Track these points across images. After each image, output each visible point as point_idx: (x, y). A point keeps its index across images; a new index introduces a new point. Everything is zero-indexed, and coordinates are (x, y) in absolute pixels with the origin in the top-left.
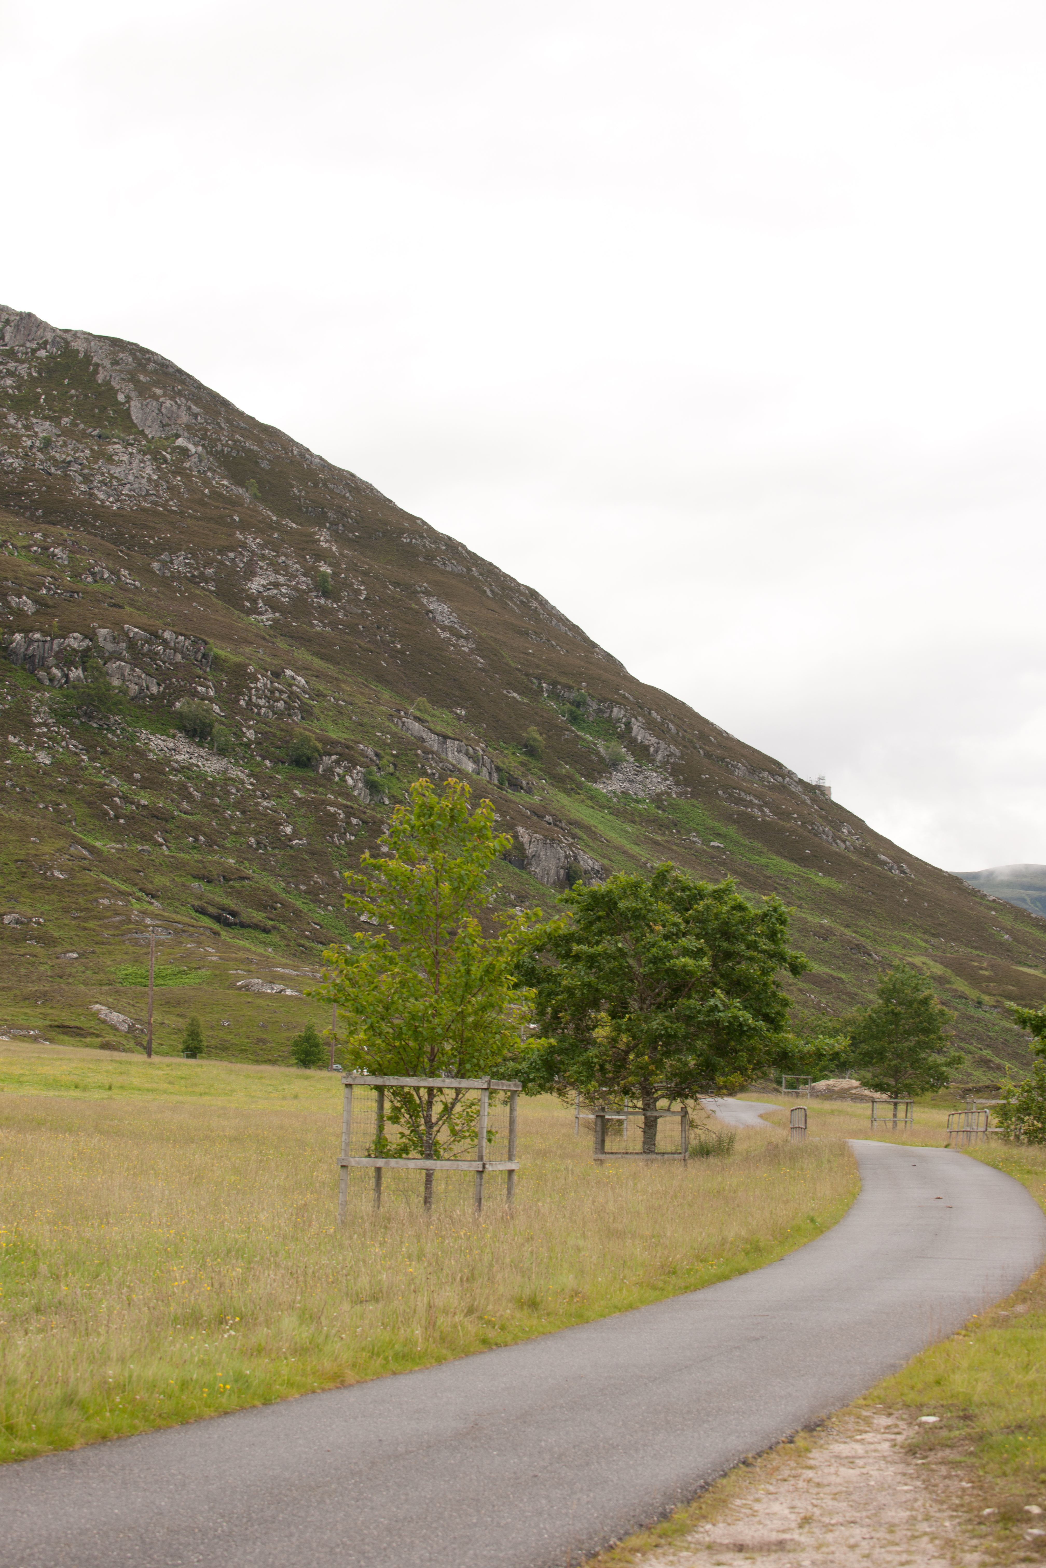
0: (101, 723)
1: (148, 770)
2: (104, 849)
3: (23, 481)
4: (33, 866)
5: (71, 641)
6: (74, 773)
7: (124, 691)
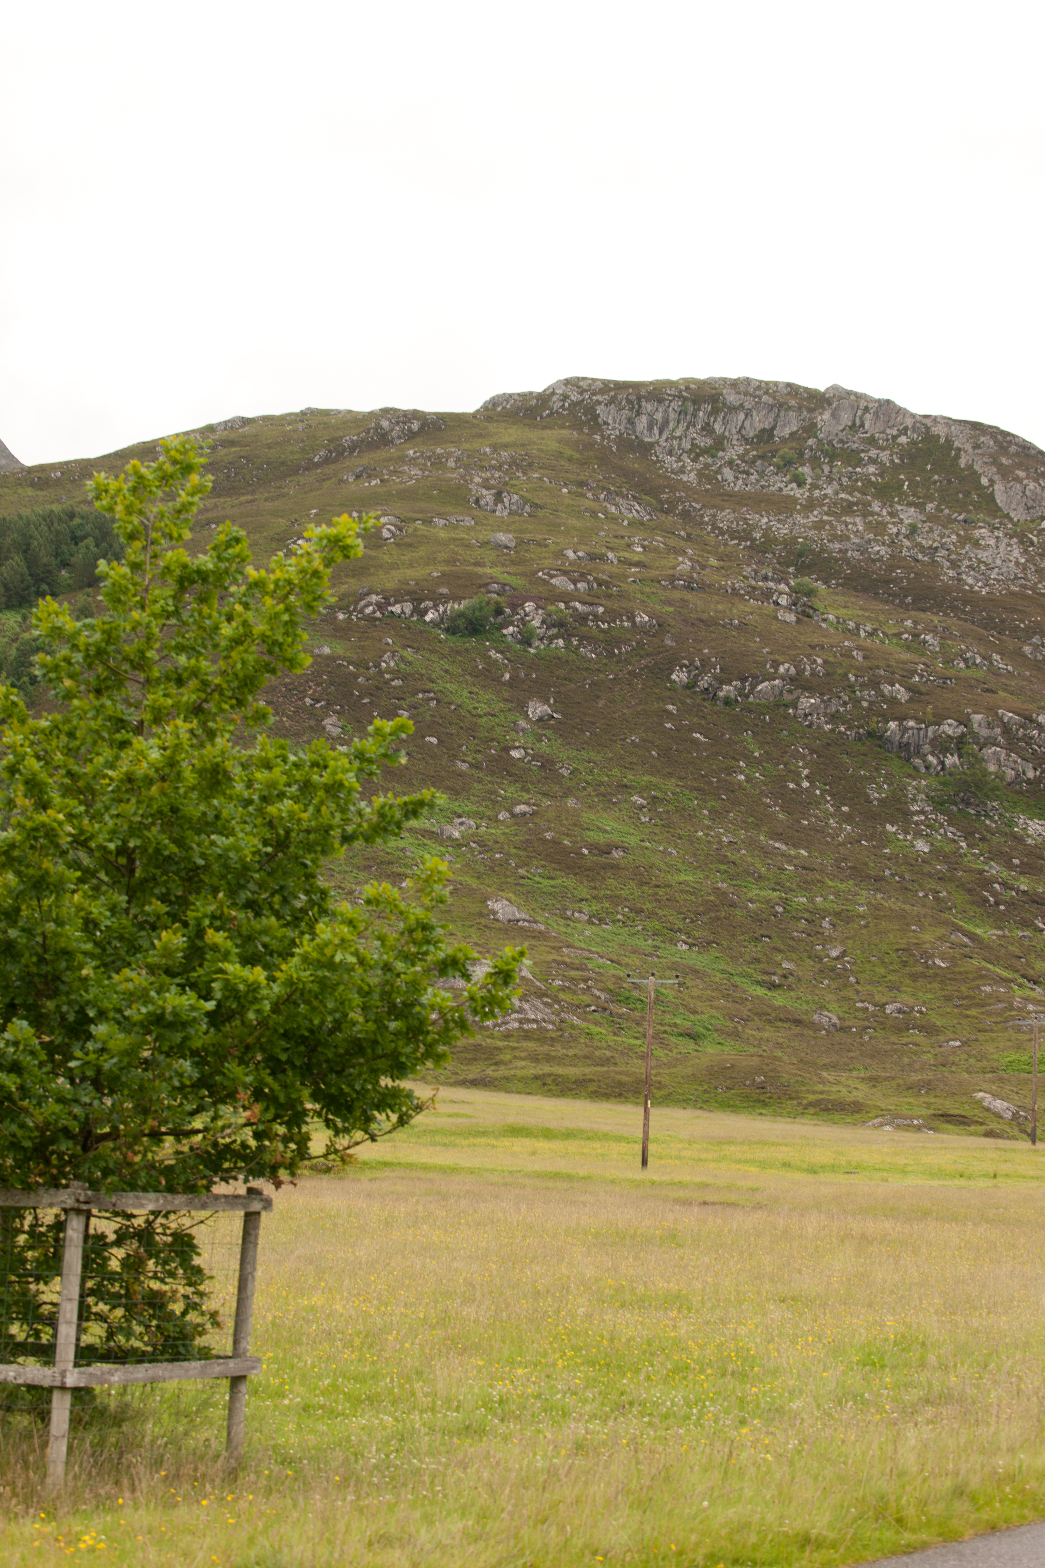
0: (978, 809)
1: (1027, 855)
2: (985, 936)
3: (891, 568)
4: (914, 955)
5: (945, 728)
6: (953, 860)
7: (1000, 777)
